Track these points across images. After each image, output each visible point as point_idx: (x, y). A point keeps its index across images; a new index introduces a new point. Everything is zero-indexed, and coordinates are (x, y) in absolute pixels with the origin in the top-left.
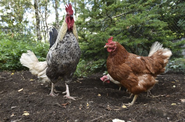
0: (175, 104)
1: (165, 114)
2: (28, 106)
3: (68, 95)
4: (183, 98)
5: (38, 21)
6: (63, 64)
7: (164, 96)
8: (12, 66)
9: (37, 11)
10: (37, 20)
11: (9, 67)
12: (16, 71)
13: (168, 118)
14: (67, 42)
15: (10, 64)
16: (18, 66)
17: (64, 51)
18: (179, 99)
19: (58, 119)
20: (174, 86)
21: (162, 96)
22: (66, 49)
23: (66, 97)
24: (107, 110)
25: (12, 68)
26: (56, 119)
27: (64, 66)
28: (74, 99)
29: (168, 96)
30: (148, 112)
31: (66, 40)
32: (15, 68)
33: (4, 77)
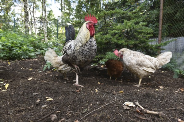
0: (158, 90)
1: (157, 97)
2: (46, 93)
3: (77, 83)
4: (161, 86)
5: (26, 14)
6: (82, 60)
7: (146, 84)
8: (6, 56)
9: (25, 4)
10: (25, 12)
11: (3, 56)
12: (10, 60)
13: (159, 99)
14: (90, 45)
15: (5, 54)
16: (12, 56)
17: (86, 52)
18: (158, 87)
19: (82, 102)
20: (150, 77)
21: (144, 84)
22: (88, 51)
23: (75, 85)
24: (114, 94)
25: (6, 58)
26: (80, 102)
27: (81, 61)
28: (83, 87)
29: (148, 84)
30: (144, 96)
31: (90, 44)
32: (9, 58)
33: (3, 66)
